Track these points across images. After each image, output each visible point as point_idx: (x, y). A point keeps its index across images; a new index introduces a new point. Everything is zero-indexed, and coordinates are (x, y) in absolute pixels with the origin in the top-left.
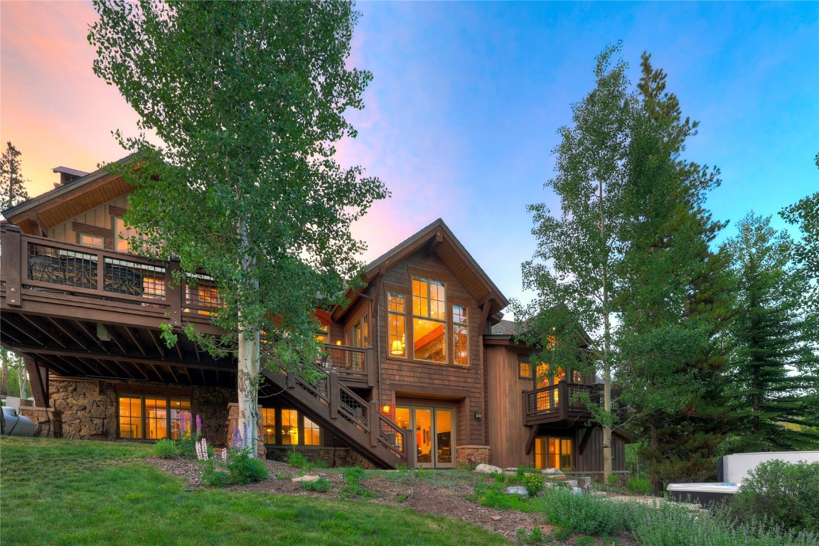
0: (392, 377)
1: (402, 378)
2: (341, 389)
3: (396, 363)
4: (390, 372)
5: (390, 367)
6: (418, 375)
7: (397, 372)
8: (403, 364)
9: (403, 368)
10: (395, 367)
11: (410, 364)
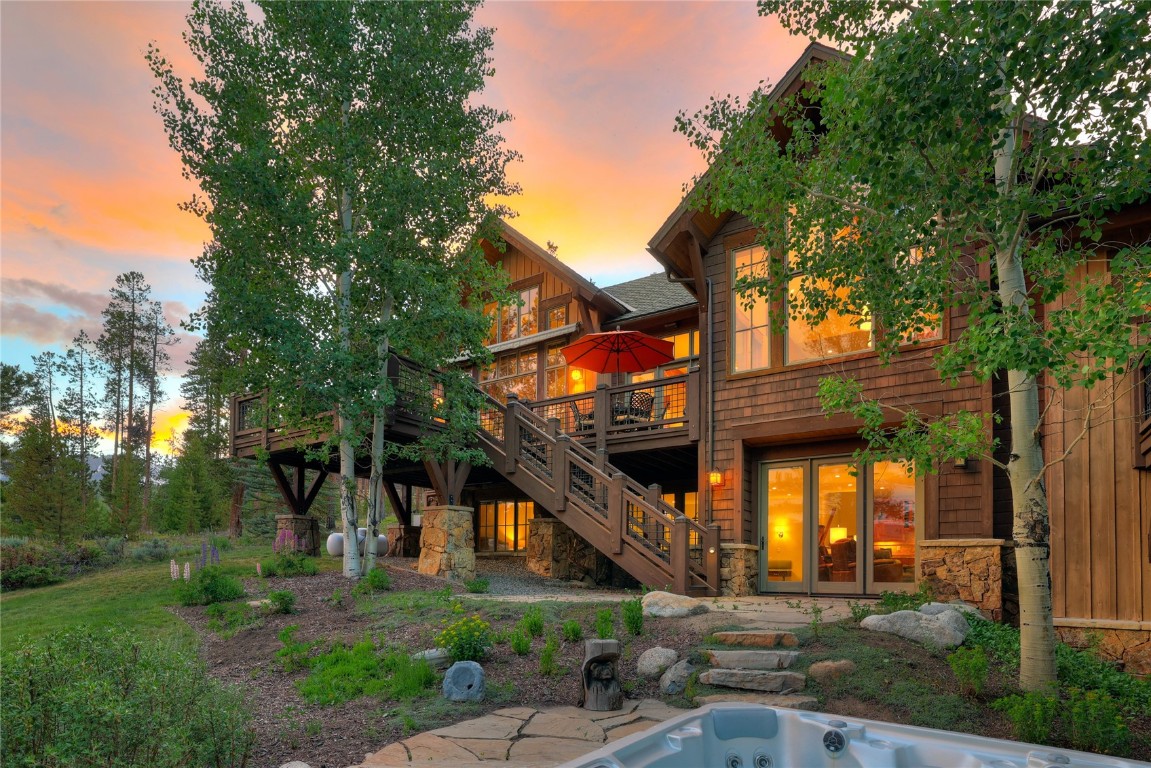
0: (737, 414)
1: (758, 411)
2: (571, 462)
3: (746, 383)
4: (733, 404)
5: (733, 393)
6: (795, 395)
7: (748, 400)
8: (761, 381)
9: (760, 390)
10: (745, 392)
11: (777, 378)
